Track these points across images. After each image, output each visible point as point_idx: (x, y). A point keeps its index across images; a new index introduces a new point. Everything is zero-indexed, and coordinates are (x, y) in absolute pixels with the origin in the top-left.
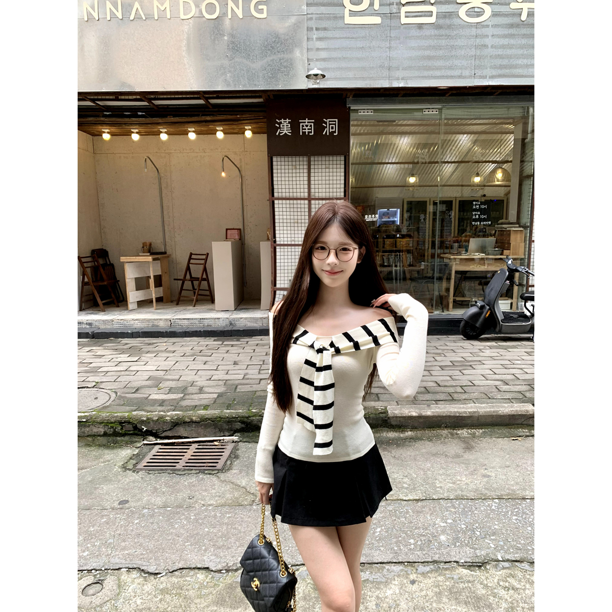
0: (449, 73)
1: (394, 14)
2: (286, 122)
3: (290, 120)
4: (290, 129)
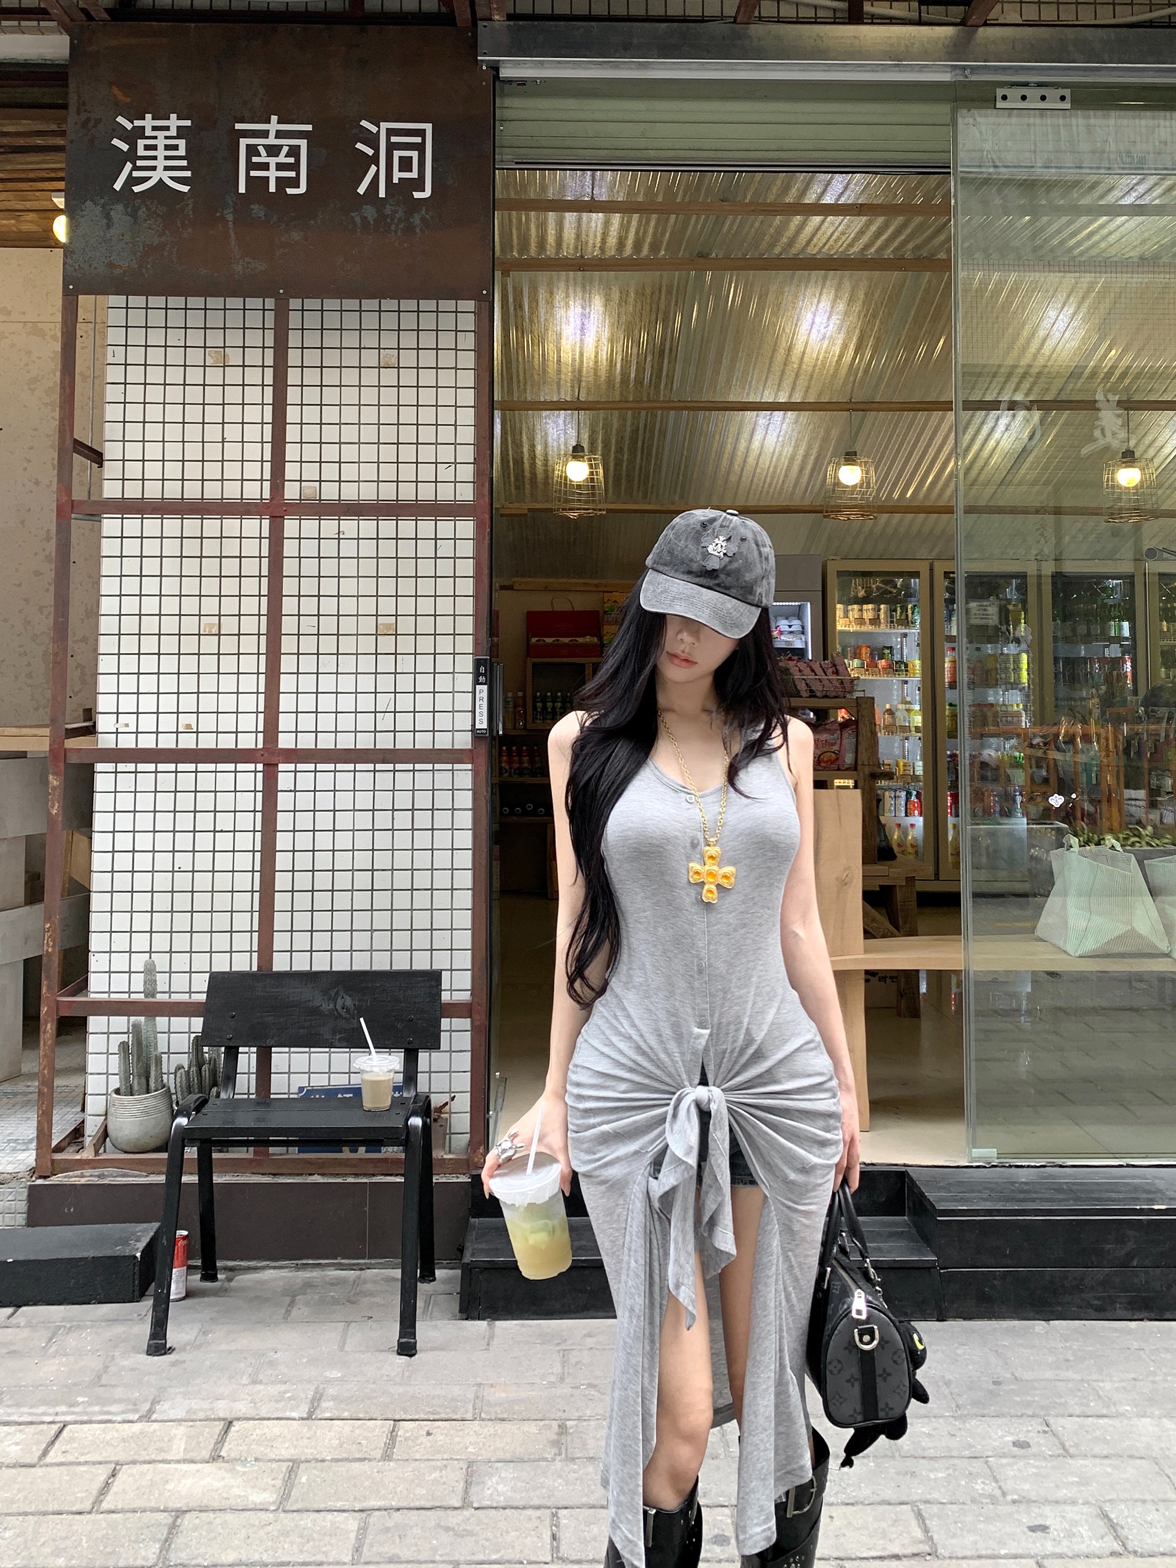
2: (167, 128)
3: (188, 123)
4: (184, 163)
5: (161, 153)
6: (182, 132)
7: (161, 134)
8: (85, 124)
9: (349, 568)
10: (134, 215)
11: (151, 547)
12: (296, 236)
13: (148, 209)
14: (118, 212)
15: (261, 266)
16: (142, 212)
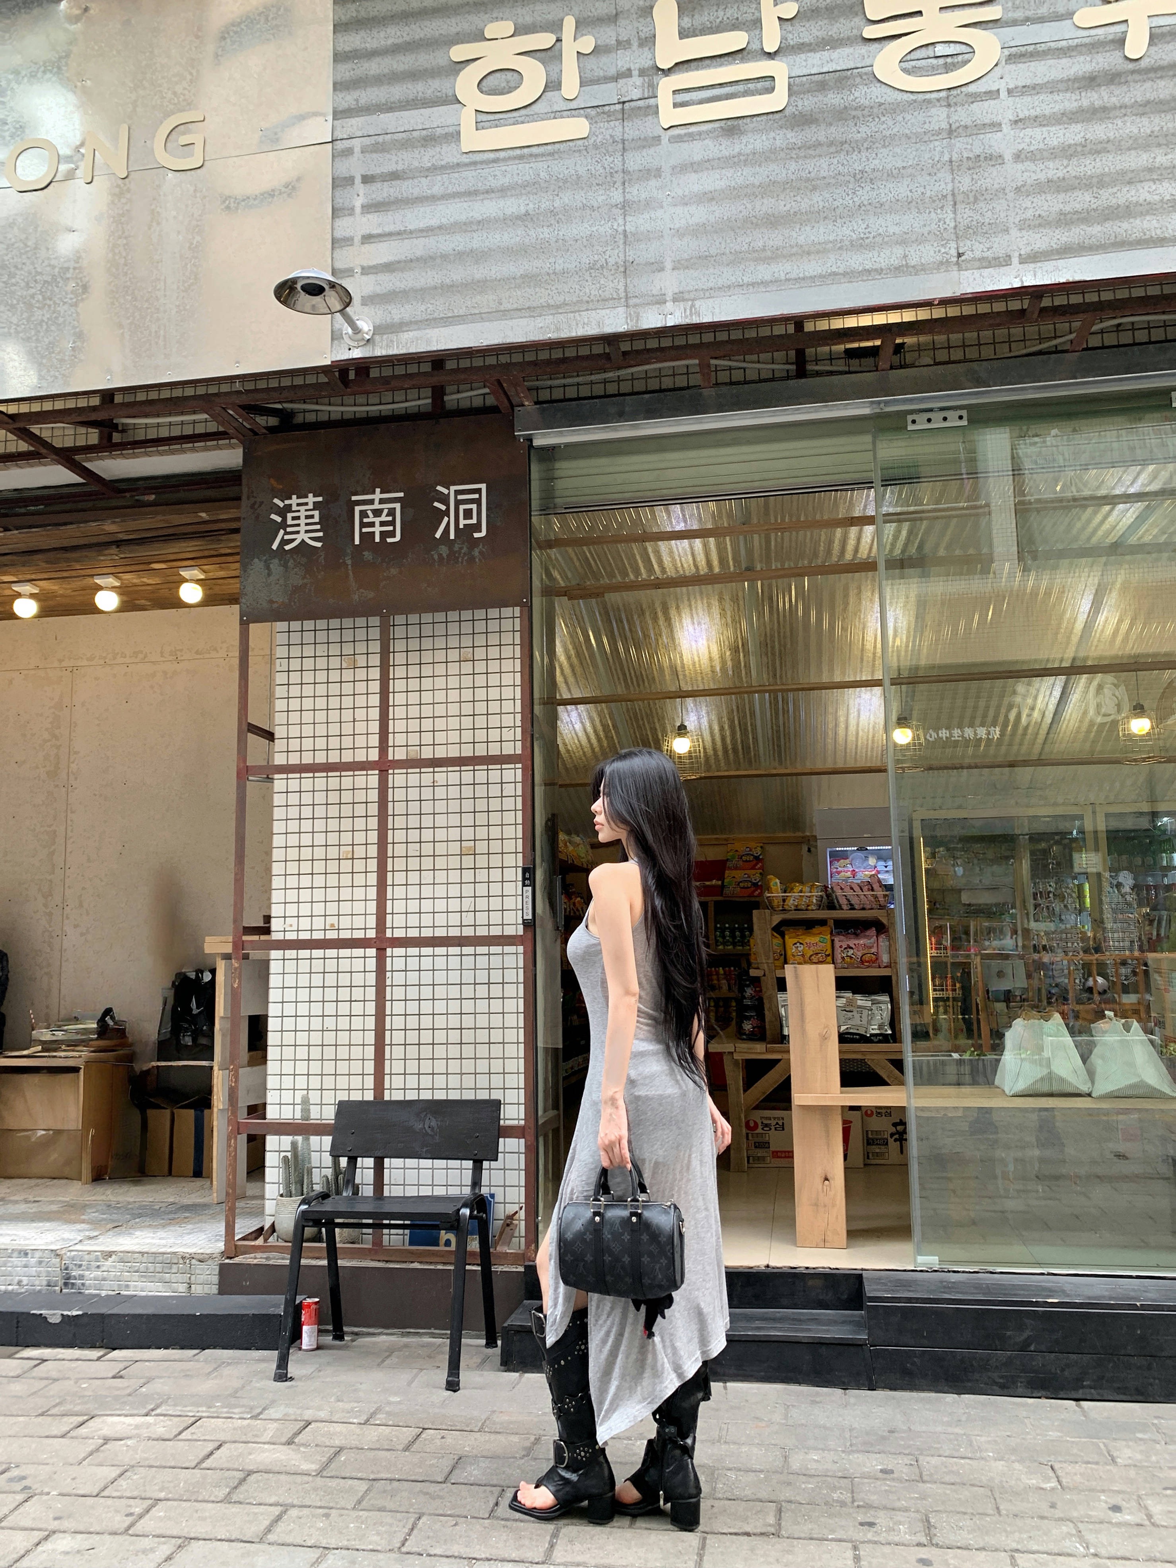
0: (857, 261)
1: (633, 104)
2: (306, 504)
3: (320, 499)
4: (318, 527)
5: (303, 521)
6: (316, 506)
7: (302, 508)
8: (252, 506)
9: (441, 806)
10: (285, 566)
11: (307, 798)
12: (394, 571)
13: (295, 560)
14: (275, 564)
15: (371, 595)
16: (291, 564)
